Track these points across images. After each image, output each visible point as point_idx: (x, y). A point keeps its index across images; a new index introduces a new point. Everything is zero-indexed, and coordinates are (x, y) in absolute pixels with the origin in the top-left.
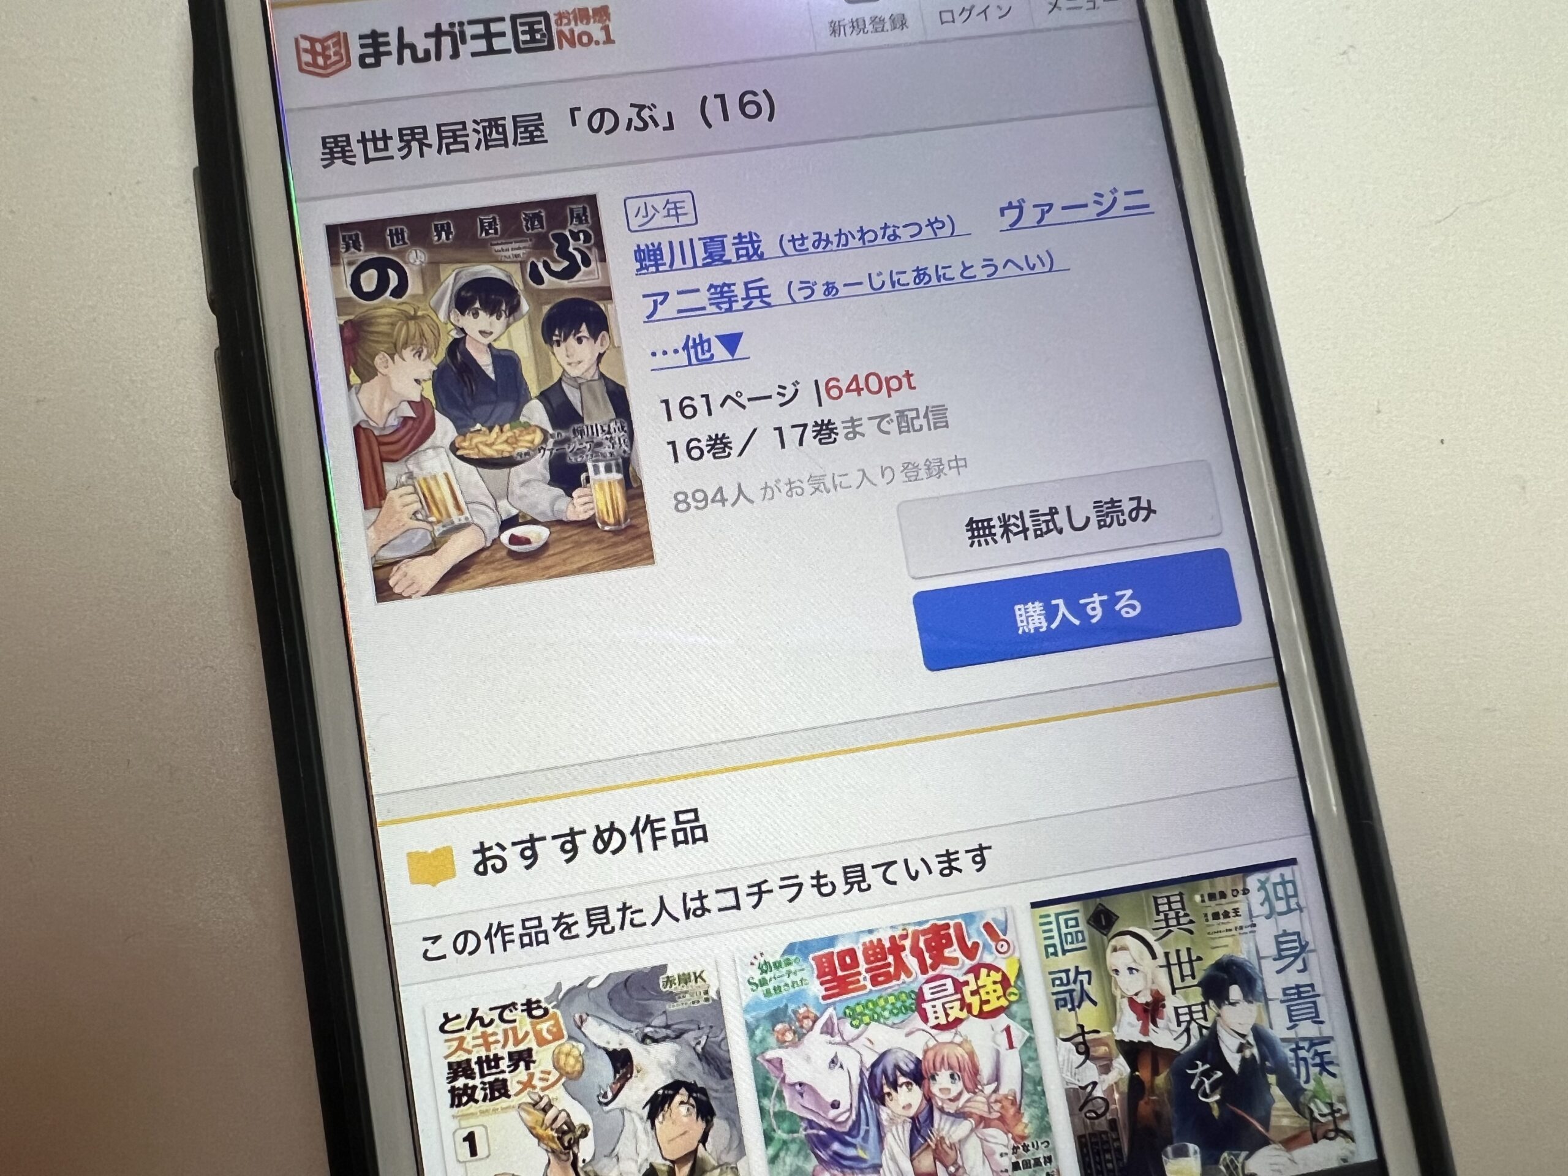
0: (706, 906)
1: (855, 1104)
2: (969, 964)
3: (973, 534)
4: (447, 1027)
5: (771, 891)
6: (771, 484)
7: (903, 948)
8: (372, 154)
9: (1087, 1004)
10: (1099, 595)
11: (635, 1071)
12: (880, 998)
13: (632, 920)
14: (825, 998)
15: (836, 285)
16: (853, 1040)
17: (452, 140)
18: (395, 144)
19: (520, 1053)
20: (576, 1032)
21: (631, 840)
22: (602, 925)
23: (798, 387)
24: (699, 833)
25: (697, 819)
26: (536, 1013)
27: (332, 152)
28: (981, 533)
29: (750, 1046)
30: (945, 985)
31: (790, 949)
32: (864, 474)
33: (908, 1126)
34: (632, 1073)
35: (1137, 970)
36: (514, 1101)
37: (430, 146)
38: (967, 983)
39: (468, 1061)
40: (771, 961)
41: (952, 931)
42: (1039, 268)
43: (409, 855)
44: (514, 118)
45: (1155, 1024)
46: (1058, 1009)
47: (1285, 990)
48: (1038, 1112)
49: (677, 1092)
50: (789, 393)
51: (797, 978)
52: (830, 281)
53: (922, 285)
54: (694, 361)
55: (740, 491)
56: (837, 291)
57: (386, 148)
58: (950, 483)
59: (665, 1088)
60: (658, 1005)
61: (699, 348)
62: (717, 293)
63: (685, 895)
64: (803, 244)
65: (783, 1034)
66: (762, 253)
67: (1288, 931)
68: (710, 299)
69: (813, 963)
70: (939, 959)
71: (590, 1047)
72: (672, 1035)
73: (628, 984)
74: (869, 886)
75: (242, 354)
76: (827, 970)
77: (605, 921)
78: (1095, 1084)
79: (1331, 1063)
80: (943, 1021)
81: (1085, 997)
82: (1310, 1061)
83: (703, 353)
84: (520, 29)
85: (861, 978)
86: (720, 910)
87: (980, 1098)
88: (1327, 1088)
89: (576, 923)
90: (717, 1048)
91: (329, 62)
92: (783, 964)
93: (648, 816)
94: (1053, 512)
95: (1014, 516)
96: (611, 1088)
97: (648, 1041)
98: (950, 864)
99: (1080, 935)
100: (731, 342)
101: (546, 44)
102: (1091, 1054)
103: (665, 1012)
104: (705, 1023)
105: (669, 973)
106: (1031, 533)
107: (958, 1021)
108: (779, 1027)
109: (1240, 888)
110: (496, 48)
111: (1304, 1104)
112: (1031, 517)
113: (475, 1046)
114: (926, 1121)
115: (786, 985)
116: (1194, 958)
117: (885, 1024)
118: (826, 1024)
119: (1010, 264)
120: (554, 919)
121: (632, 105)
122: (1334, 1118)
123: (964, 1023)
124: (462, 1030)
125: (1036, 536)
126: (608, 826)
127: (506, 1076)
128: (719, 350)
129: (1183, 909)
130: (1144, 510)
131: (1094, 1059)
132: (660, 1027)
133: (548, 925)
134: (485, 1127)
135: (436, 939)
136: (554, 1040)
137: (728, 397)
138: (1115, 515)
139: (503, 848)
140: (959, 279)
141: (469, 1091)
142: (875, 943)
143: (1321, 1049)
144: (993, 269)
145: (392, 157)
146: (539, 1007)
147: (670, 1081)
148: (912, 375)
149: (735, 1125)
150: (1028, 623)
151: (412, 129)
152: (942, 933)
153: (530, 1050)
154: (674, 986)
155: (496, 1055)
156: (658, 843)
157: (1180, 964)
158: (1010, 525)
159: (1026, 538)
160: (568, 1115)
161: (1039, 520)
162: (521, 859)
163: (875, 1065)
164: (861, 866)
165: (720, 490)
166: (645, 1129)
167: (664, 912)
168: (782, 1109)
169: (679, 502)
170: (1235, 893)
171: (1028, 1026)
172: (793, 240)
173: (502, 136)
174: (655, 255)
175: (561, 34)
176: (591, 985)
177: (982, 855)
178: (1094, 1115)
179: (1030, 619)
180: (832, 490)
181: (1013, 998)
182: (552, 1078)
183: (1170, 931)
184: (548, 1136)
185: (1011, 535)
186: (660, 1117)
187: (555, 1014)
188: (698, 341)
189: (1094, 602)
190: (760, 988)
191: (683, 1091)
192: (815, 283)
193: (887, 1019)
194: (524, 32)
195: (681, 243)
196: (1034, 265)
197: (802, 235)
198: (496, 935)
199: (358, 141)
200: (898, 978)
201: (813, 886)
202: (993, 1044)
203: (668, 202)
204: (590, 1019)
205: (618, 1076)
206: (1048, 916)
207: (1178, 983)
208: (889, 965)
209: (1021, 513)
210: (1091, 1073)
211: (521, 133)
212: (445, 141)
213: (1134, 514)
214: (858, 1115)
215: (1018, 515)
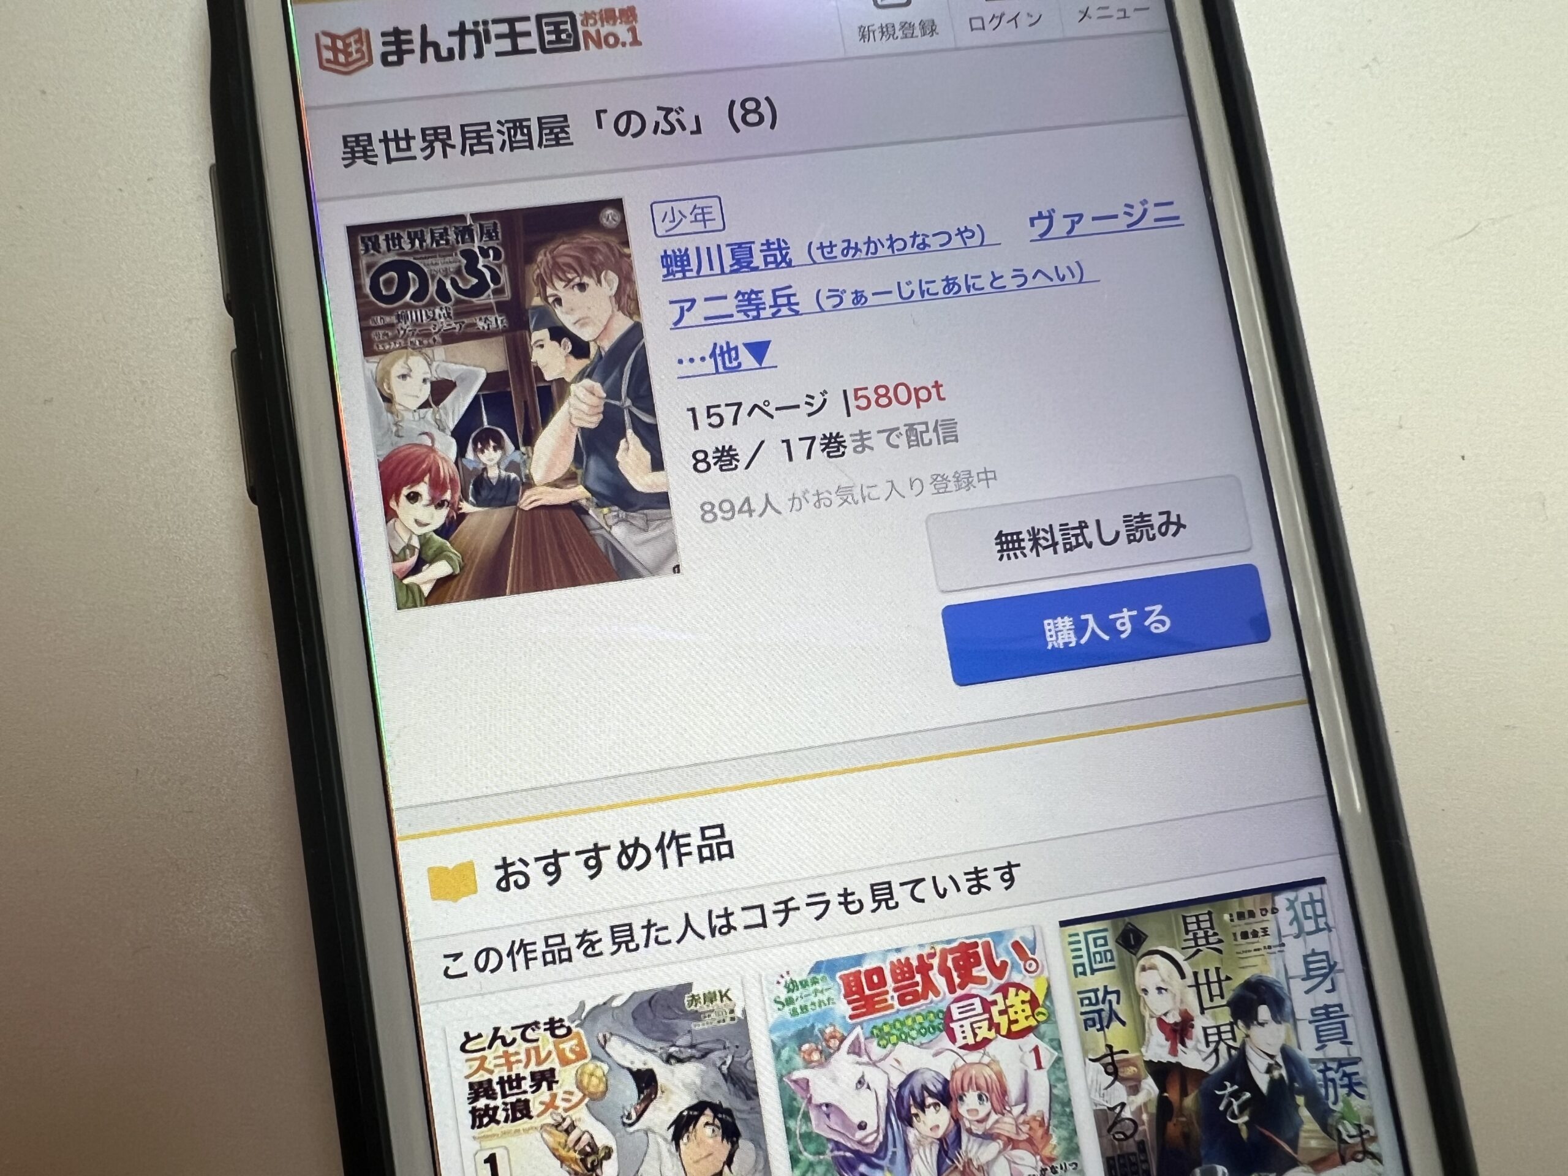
0: (732, 923)
1: (883, 1125)
2: (997, 983)
3: (1002, 547)
4: (468, 1047)
5: (798, 909)
6: (799, 494)
7: (931, 967)
8: (394, 154)
9: (1116, 1024)
10: (1129, 611)
11: (659, 1092)
12: (907, 1017)
13: (657, 937)
14: (852, 1017)
15: (864, 294)
16: (881, 1060)
17: (475, 141)
18: (417, 144)
19: (542, 1073)
20: (600, 1052)
21: (656, 857)
22: (627, 943)
23: (826, 396)
24: (725, 849)
25: (723, 835)
26: (558, 1032)
27: (353, 152)
28: (1011, 546)
29: (776, 1066)
30: (973, 1004)
31: (817, 968)
32: (893, 485)
33: (936, 1148)
34: (656, 1094)
35: (1166, 990)
36: (536, 1122)
37: (453, 147)
38: (995, 1003)
39: (490, 1081)
40: (797, 979)
41: (980, 950)
42: (1069, 279)
43: (430, 870)
44: (539, 119)
45: (1184, 1044)
46: (1087, 1029)
47: (1313, 1010)
48: (1065, 1133)
49: (701, 1113)
50: (817, 403)
51: (824, 998)
52: (859, 290)
53: (951, 295)
54: (721, 369)
55: (768, 501)
56: (866, 300)
57: (409, 148)
58: (979, 496)
59: (689, 1109)
60: (683, 1024)
61: (726, 356)
62: (745, 301)
63: (710, 912)
64: (832, 251)
65: (810, 1054)
66: (791, 260)
67: (1316, 951)
68: (737, 306)
69: (841, 982)
70: (967, 978)
71: (615, 1066)
72: (698, 1054)
73: (653, 1002)
74: (897, 903)
75: (261, 357)
76: (854, 989)
77: (629, 938)
78: (1123, 1105)
79: (1359, 1084)
80: (971, 1041)
81: (1113, 1017)
82: (1339, 1082)
83: (731, 362)
84: (545, 29)
85: (888, 997)
86: (746, 927)
87: (1008, 1119)
88: (1355, 1109)
89: (600, 940)
90: (742, 1067)
91: (350, 59)
92: (810, 984)
93: (673, 832)
94: (1083, 525)
95: (1044, 530)
96: (635, 1108)
97: (673, 1061)
98: (978, 882)
99: (1109, 954)
100: (759, 350)
101: (572, 44)
102: (1120, 1074)
103: (689, 1032)
104: (730, 1042)
105: (694, 992)
106: (1060, 548)
107: (986, 1041)
108: (806, 1047)
109: (1269, 907)
110: (521, 47)
111: (1332, 1126)
112: (1061, 530)
113: (496, 1066)
114: (954, 1141)
115: (813, 1004)
116: (1223, 977)
117: (912, 1044)
118: (853, 1044)
119: (1039, 275)
120: (577, 936)
121: (659, 108)
122: (1363, 1140)
123: (993, 1044)
124: (483, 1049)
125: (1066, 551)
126: (632, 841)
127: (529, 1096)
128: (747, 359)
129: (1212, 928)
130: (1173, 524)
131: (1123, 1080)
132: (685, 1047)
133: (572, 942)
134: (506, 1148)
135: (456, 956)
136: (577, 1060)
137: (756, 406)
138: (1144, 529)
139: (526, 864)
140: (988, 289)
141: (491, 1112)
142: (903, 961)
143: (1349, 1069)
144: (1022, 280)
145: (414, 158)
146: (562, 1026)
147: (695, 1101)
148: (942, 386)
149: (760, 1147)
150: (1057, 639)
151: (435, 129)
152: (971, 951)
153: (552, 1071)
154: (699, 1005)
155: (518, 1075)
156: (684, 858)
157: (1209, 983)
158: (1039, 538)
159: (1055, 552)
160: (592, 1137)
161: (1068, 534)
162: (544, 875)
163: (902, 1086)
164: (889, 883)
165: (747, 500)
166: (669, 1151)
167: (689, 929)
168: (808, 1130)
169: (706, 512)
170: (1264, 912)
171: (1056, 1046)
172: (821, 247)
173: (526, 138)
174: (682, 261)
175: (587, 34)
176: (615, 1004)
177: (1010, 873)
178: (1122, 1137)
179: (1059, 634)
180: (861, 501)
181: (1041, 1018)
182: (575, 1099)
183: (1199, 951)
184: (572, 1159)
185: (1040, 549)
186: (685, 1139)
187: (578, 1033)
188: (725, 349)
189: (1123, 618)
190: (787, 1009)
191: (708, 1112)
192: (844, 291)
193: (914, 1039)
194: (549, 33)
195: (708, 249)
196: (1064, 276)
197: (831, 242)
198: (518, 952)
199: (380, 141)
200: (926, 998)
201: (840, 903)
202: (1021, 1065)
203: (695, 207)
204: (613, 1038)
205: (642, 1096)
206: (1077, 935)
207: (1207, 1003)
208: (917, 984)
209: (1051, 526)
210: (1119, 1092)
211: (546, 134)
212: (468, 142)
213: (1163, 529)
214: (886, 1136)
215: (1048, 529)
